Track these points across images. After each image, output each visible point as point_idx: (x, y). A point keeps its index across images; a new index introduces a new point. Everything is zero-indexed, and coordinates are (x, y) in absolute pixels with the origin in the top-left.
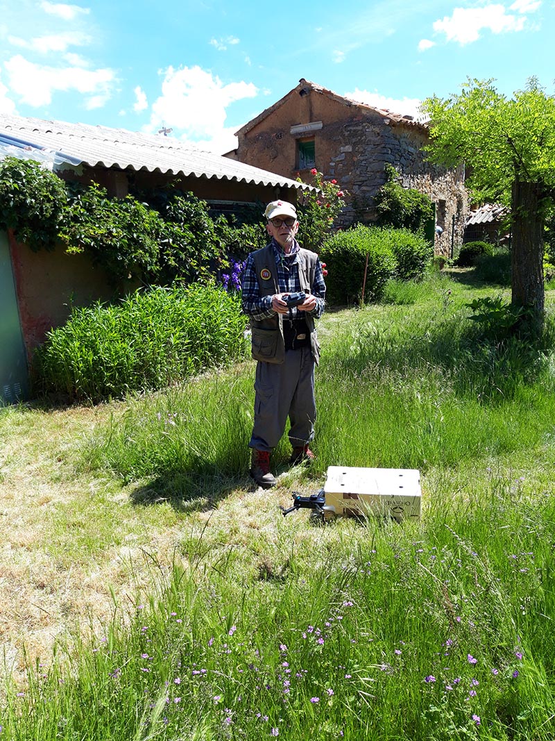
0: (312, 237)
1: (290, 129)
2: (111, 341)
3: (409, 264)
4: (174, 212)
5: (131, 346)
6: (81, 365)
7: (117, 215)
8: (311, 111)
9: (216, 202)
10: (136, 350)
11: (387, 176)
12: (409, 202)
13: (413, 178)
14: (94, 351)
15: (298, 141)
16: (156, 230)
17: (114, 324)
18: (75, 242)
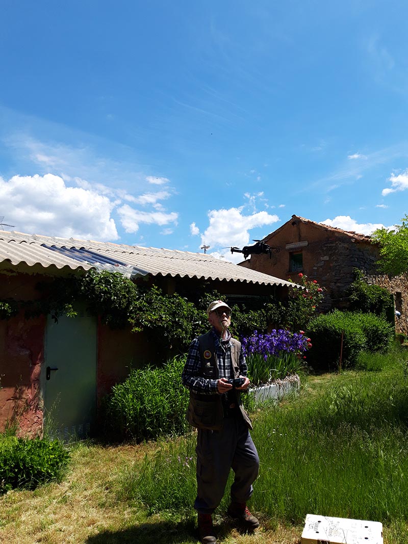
0: (299, 320)
1: (285, 246)
2: (154, 394)
3: (376, 340)
4: (204, 303)
5: (167, 399)
6: (131, 412)
7: (167, 306)
8: (299, 234)
9: (233, 296)
10: (170, 402)
11: (355, 277)
12: (373, 294)
13: (375, 277)
14: (141, 402)
15: (291, 253)
16: (192, 315)
17: (157, 381)
18: (138, 324)
